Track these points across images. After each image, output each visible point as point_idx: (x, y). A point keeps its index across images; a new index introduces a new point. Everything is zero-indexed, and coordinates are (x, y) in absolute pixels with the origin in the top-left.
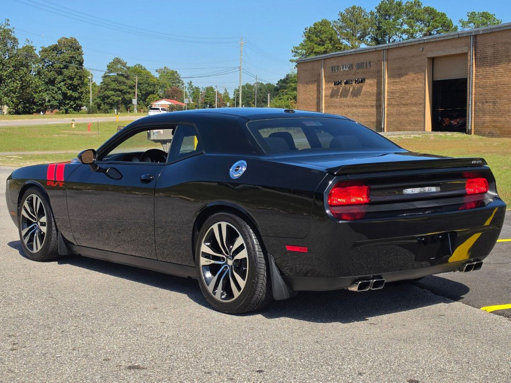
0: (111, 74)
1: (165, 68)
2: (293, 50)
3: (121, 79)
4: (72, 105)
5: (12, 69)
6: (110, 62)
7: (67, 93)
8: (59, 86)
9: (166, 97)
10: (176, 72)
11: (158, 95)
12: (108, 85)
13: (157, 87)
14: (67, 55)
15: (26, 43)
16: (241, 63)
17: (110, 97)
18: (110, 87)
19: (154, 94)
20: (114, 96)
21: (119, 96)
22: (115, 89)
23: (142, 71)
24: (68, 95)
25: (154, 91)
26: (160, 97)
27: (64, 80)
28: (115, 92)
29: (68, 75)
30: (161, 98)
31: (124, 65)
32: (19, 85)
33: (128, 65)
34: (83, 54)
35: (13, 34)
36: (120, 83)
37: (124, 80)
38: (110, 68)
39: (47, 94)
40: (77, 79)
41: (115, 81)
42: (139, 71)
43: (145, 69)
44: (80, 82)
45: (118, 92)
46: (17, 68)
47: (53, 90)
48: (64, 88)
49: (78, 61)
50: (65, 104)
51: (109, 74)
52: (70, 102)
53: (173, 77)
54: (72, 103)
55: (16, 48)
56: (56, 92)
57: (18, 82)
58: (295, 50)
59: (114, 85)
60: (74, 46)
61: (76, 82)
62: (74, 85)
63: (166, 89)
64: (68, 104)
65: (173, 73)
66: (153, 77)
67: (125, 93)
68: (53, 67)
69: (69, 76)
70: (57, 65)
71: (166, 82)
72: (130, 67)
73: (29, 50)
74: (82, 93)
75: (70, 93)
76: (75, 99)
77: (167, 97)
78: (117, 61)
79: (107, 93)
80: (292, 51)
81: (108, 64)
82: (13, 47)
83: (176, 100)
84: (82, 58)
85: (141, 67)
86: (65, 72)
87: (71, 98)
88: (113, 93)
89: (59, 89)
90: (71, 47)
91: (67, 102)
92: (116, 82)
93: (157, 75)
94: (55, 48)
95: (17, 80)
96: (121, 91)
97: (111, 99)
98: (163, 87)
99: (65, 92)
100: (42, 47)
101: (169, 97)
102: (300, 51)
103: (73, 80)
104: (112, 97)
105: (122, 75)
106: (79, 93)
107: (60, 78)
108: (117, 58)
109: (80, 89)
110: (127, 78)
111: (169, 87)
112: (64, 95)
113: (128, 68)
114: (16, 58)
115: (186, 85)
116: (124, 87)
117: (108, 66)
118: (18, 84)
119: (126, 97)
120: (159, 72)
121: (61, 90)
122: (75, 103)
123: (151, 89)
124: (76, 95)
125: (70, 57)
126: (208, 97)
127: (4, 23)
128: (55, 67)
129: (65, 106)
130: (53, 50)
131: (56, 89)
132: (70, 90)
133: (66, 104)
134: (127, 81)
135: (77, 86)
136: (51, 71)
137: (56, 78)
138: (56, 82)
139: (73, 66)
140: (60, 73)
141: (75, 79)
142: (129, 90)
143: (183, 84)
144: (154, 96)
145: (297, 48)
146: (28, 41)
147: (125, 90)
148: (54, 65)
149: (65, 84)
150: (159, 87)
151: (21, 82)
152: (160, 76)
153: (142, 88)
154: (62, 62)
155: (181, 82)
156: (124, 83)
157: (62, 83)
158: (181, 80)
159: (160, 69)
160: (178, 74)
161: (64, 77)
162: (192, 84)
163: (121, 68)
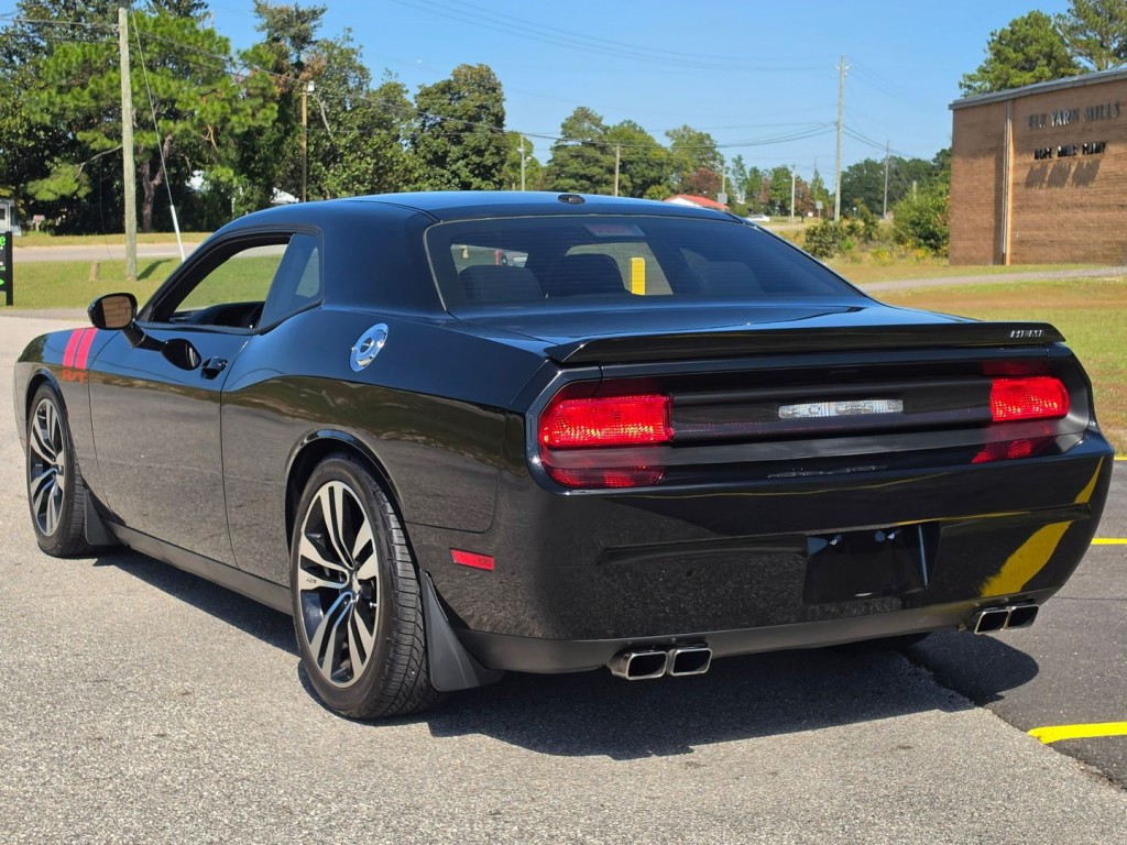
0: (570, 143)
1: (685, 128)
2: (963, 82)
3: (590, 152)
5: (356, 132)
6: (569, 116)
7: (471, 184)
8: (454, 167)
9: (685, 191)
10: (709, 136)
11: (669, 187)
12: (563, 166)
13: (667, 170)
14: (471, 101)
15: (385, 77)
16: (840, 113)
18: (566, 169)
19: (660, 184)
20: (575, 189)
22: (577, 175)
23: (636, 135)
24: (473, 187)
25: (660, 178)
26: (673, 190)
27: (465, 156)
28: (577, 181)
29: (472, 145)
30: (676, 193)
31: (597, 122)
32: (371, 166)
33: (604, 123)
34: (504, 100)
35: (359, 60)
36: (588, 162)
37: (598, 154)
38: (569, 129)
39: (431, 185)
40: (492, 154)
41: (577, 157)
42: (629, 135)
43: (642, 131)
44: (497, 160)
45: (584, 182)
46: (366, 131)
47: (443, 176)
48: (464, 174)
49: (494, 115)
51: (565, 143)
53: (701, 147)
55: (365, 88)
56: (449, 181)
57: (368, 159)
58: (968, 83)
59: (575, 166)
60: (486, 84)
61: (489, 160)
62: (484, 166)
63: (685, 173)
65: (702, 138)
66: (659, 147)
67: (599, 182)
68: (443, 128)
69: (475, 147)
70: (451, 123)
71: (686, 158)
72: (608, 128)
73: (392, 93)
74: (501, 183)
75: (476, 183)
77: (688, 190)
78: (583, 115)
79: (561, 182)
80: (961, 85)
81: (564, 121)
82: (359, 88)
83: (706, 197)
84: (502, 109)
85: (634, 126)
86: (468, 138)
88: (572, 182)
89: (455, 174)
90: (479, 85)
92: (580, 159)
93: (667, 143)
94: (446, 88)
95: (368, 155)
96: (589, 178)
98: (679, 168)
99: (467, 180)
100: (420, 87)
101: (692, 189)
102: (979, 83)
103: (483, 156)
105: (592, 145)
106: (495, 183)
107: (455, 150)
108: (582, 109)
109: (496, 174)
110: (603, 149)
111: (691, 169)
112: (465, 186)
113: (606, 129)
114: (365, 111)
115: (729, 163)
116: (595, 170)
117: (563, 126)
118: (369, 164)
120: (671, 136)
121: (459, 177)
123: (653, 174)
125: (477, 107)
126: (776, 190)
127: (342, 35)
128: (446, 128)
130: (444, 92)
131: (447, 174)
134: (602, 157)
135: (491, 168)
136: (438, 138)
137: (449, 151)
138: (448, 159)
139: (483, 126)
140: (457, 141)
141: (487, 154)
142: (607, 176)
143: (722, 163)
144: (660, 188)
145: (970, 78)
146: (390, 74)
147: (598, 177)
148: (445, 124)
149: (467, 165)
150: (671, 168)
151: (375, 161)
152: (674, 144)
153: (634, 171)
154: (460, 118)
155: (718, 157)
156: (597, 161)
157: (461, 162)
158: (718, 154)
159: (675, 131)
160: (711, 142)
161: (465, 150)
162: (743, 162)
163: (590, 129)
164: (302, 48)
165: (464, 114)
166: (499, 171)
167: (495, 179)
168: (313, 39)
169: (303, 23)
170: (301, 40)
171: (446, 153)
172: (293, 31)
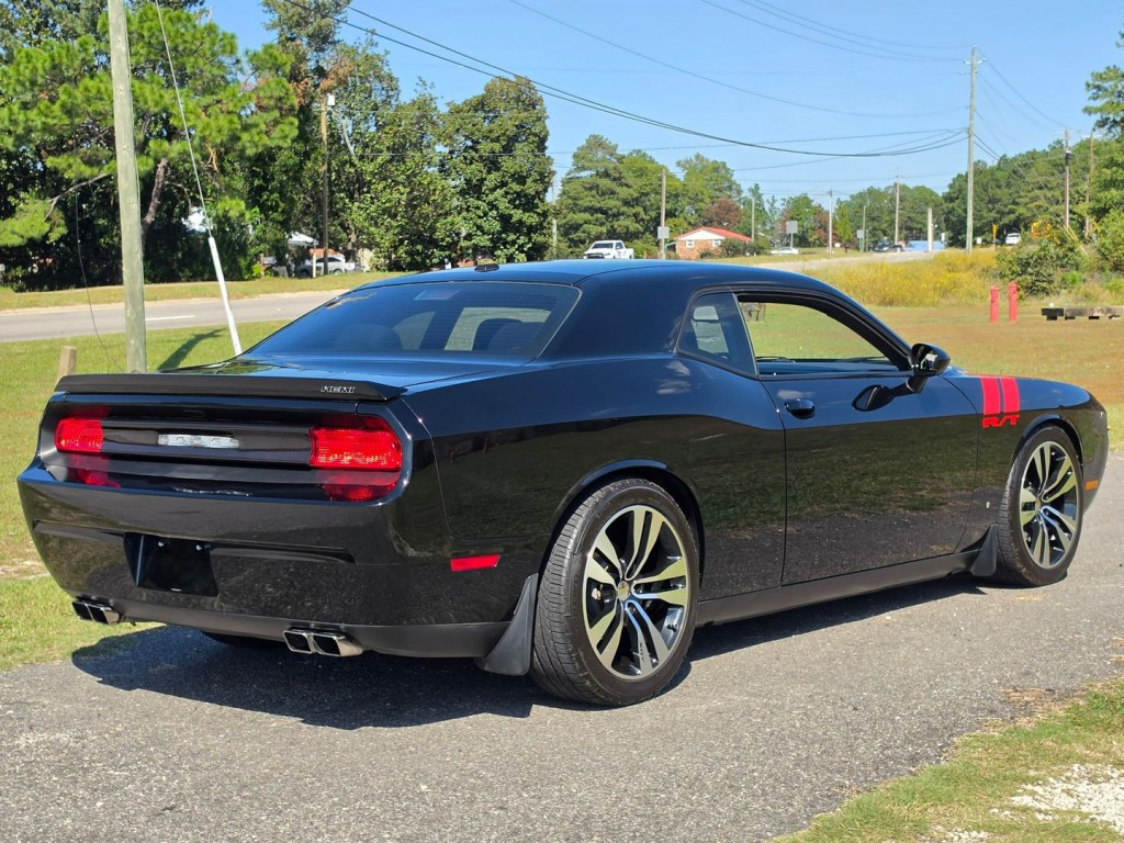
0: (584, 174)
1: (698, 157)
3: (605, 183)
4: (522, 246)
5: (386, 155)
6: (580, 145)
7: (511, 216)
8: (491, 197)
9: (705, 224)
10: (724, 164)
11: (685, 220)
12: (576, 199)
13: (683, 201)
14: (509, 120)
15: (419, 89)
16: (971, 117)
17: (581, 225)
18: (580, 202)
19: (675, 216)
20: (590, 223)
21: (602, 224)
22: (592, 208)
23: (649, 165)
24: (514, 219)
25: (676, 210)
26: (690, 223)
27: (503, 184)
28: (592, 215)
29: (512, 171)
30: (694, 226)
31: (612, 150)
32: (404, 197)
33: (619, 152)
34: (547, 117)
35: (386, 69)
36: (603, 194)
37: (613, 186)
38: (580, 159)
39: (464, 218)
40: (535, 181)
41: (591, 189)
42: (643, 167)
43: (652, 161)
44: (540, 187)
45: (600, 215)
46: (398, 153)
47: (478, 208)
48: (503, 205)
49: (535, 135)
50: (505, 243)
51: (578, 175)
52: (518, 238)
53: (717, 176)
54: (522, 240)
55: (393, 102)
56: (486, 214)
57: (401, 187)
58: (1097, 83)
59: (588, 200)
60: (526, 99)
61: (531, 187)
62: (526, 196)
63: (701, 204)
64: (514, 242)
65: (718, 168)
66: (672, 177)
67: (616, 216)
68: (477, 151)
69: (515, 173)
70: (485, 147)
71: (701, 189)
72: (624, 157)
73: (424, 109)
74: (544, 215)
75: (517, 215)
76: (531, 229)
77: (708, 223)
78: (596, 143)
79: (575, 217)
80: (1088, 85)
81: (576, 151)
82: (386, 102)
83: (728, 230)
84: (545, 127)
85: (644, 155)
86: (508, 164)
87: (518, 228)
88: (587, 216)
89: (493, 206)
90: (518, 100)
91: (512, 237)
92: (594, 192)
93: (680, 175)
94: (480, 105)
95: (397, 183)
96: (603, 212)
97: (584, 232)
98: (695, 199)
99: (507, 212)
100: (448, 104)
101: (711, 222)
102: (1112, 83)
103: (524, 183)
104: (585, 226)
105: (606, 174)
106: (538, 214)
107: (493, 178)
108: (595, 137)
109: (540, 204)
110: (619, 180)
111: (708, 200)
112: (505, 219)
113: (621, 159)
114: (395, 129)
115: (746, 194)
116: (611, 203)
117: (575, 156)
118: (400, 195)
119: (616, 224)
120: (683, 166)
121: (497, 209)
122: (530, 240)
124: (531, 219)
125: (516, 126)
127: (363, 40)
128: (482, 151)
129: (505, 248)
130: (476, 111)
131: (484, 206)
132: (516, 207)
133: (507, 243)
134: (618, 189)
135: (534, 197)
136: (471, 163)
137: (485, 179)
138: (484, 188)
139: (521, 149)
140: (493, 164)
141: (529, 181)
142: (624, 209)
143: (739, 192)
144: (677, 221)
145: (1100, 77)
146: (424, 84)
147: (615, 210)
148: (479, 147)
149: (507, 193)
150: (688, 200)
151: (408, 190)
152: (687, 174)
153: (648, 203)
154: (497, 140)
155: (734, 187)
156: (613, 193)
157: (499, 192)
158: (735, 183)
159: (687, 162)
160: (727, 170)
161: (504, 177)
162: (760, 192)
163: (604, 159)
164: (323, 50)
165: (504, 134)
166: (542, 201)
167: (538, 210)
168: (336, 38)
169: (323, 17)
170: (322, 39)
171: (482, 180)
172: (310, 29)
